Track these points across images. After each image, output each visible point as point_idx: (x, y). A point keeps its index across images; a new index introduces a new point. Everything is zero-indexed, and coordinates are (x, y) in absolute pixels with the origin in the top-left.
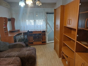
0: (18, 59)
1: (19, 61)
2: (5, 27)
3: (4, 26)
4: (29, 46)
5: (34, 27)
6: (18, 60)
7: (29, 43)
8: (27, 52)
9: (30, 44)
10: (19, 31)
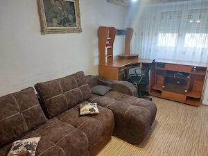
0: (109, 114)
1: (110, 118)
2: (109, 47)
3: (107, 45)
4: (150, 97)
5: (175, 52)
6: (107, 115)
7: (153, 90)
8: (132, 107)
9: (153, 93)
10: (136, 57)
